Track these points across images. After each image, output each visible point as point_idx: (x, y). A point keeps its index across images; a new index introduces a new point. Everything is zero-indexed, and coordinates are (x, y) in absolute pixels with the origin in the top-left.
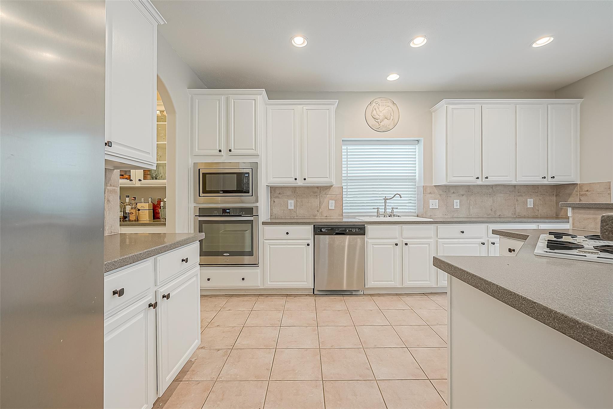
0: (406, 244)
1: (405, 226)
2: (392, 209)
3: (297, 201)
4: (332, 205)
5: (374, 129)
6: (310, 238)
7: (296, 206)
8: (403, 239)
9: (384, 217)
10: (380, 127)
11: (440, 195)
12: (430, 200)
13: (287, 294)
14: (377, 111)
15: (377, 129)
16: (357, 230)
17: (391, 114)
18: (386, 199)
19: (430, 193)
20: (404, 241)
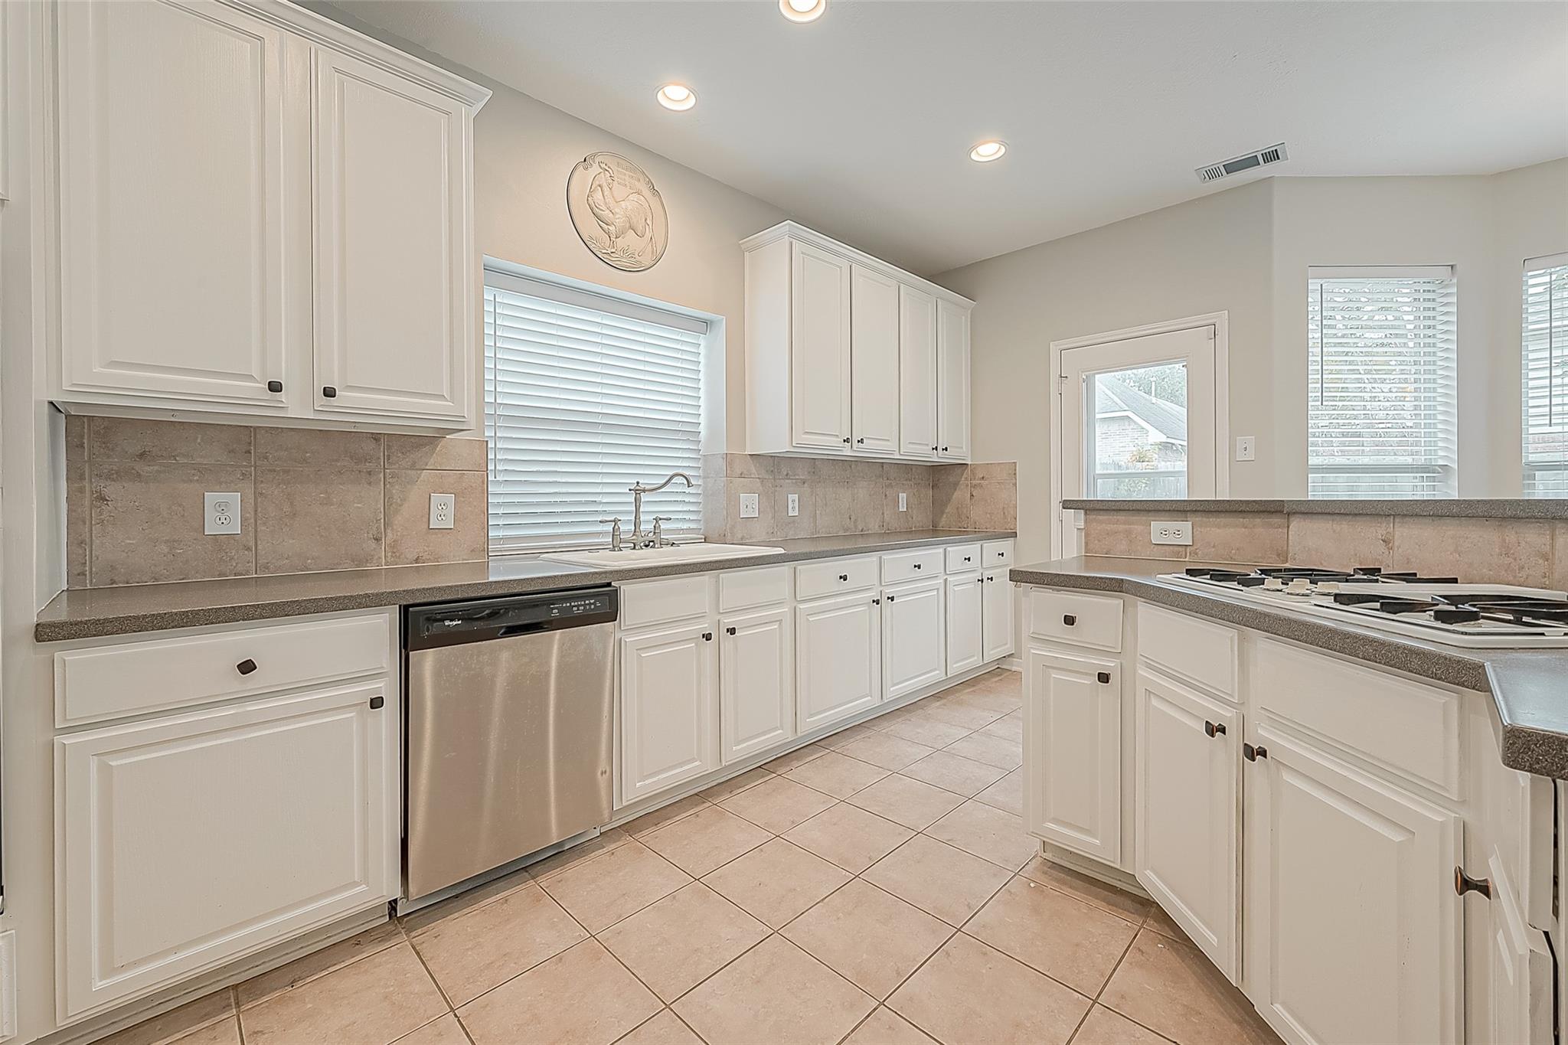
0: (732, 631)
1: (725, 576)
2: (657, 522)
3: (258, 494)
4: (443, 511)
5: (598, 253)
6: (382, 667)
7: (253, 518)
8: (719, 617)
9: (634, 548)
10: (613, 250)
11: (762, 480)
12: (741, 495)
13: (235, 987)
14: (605, 194)
15: (605, 256)
16: (590, 604)
17: (646, 220)
18: (638, 491)
19: (741, 476)
20: (725, 621)
